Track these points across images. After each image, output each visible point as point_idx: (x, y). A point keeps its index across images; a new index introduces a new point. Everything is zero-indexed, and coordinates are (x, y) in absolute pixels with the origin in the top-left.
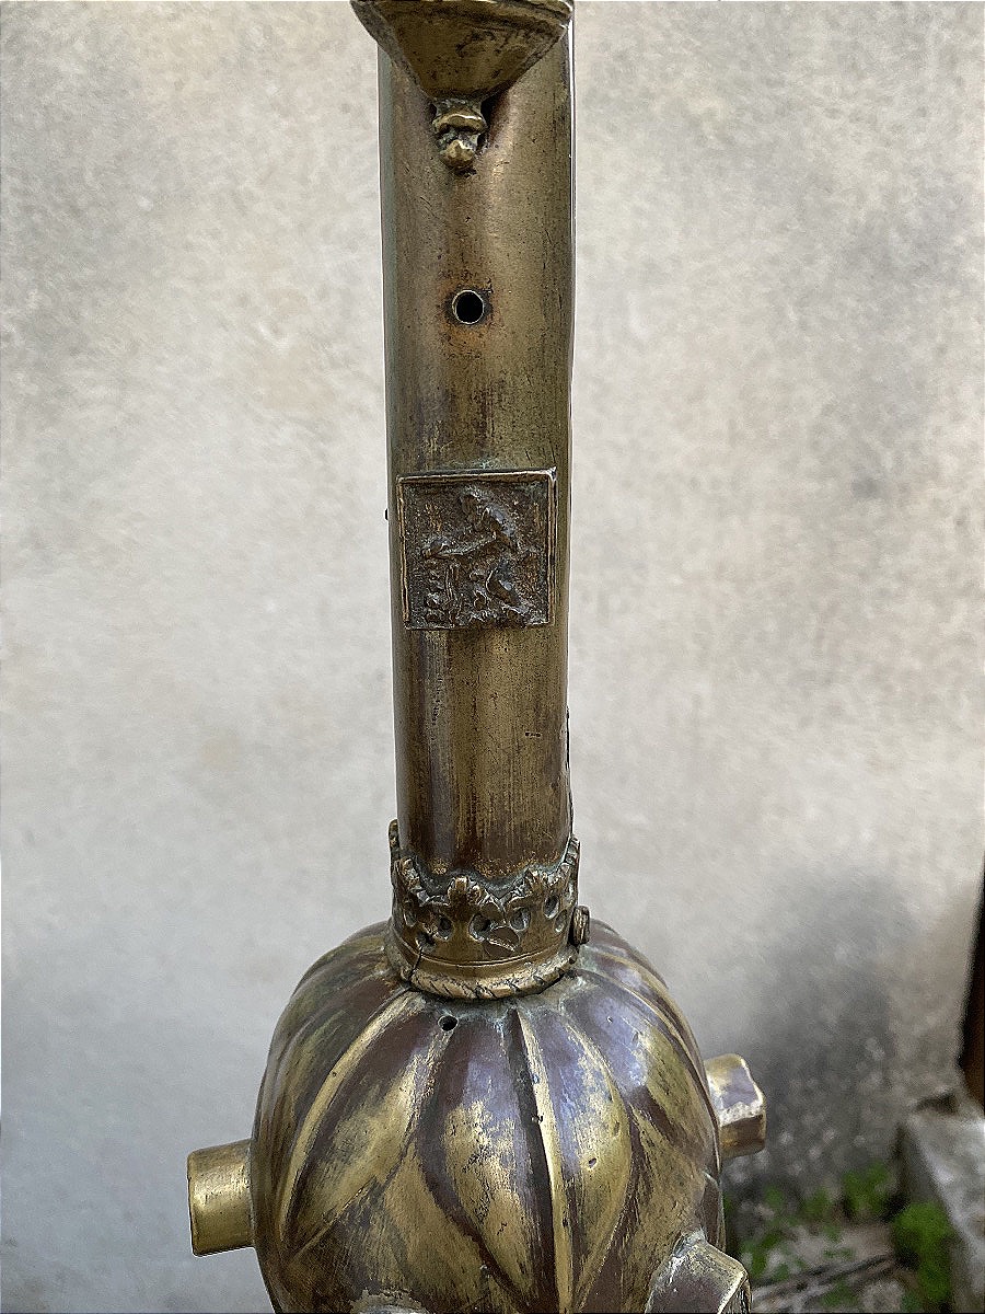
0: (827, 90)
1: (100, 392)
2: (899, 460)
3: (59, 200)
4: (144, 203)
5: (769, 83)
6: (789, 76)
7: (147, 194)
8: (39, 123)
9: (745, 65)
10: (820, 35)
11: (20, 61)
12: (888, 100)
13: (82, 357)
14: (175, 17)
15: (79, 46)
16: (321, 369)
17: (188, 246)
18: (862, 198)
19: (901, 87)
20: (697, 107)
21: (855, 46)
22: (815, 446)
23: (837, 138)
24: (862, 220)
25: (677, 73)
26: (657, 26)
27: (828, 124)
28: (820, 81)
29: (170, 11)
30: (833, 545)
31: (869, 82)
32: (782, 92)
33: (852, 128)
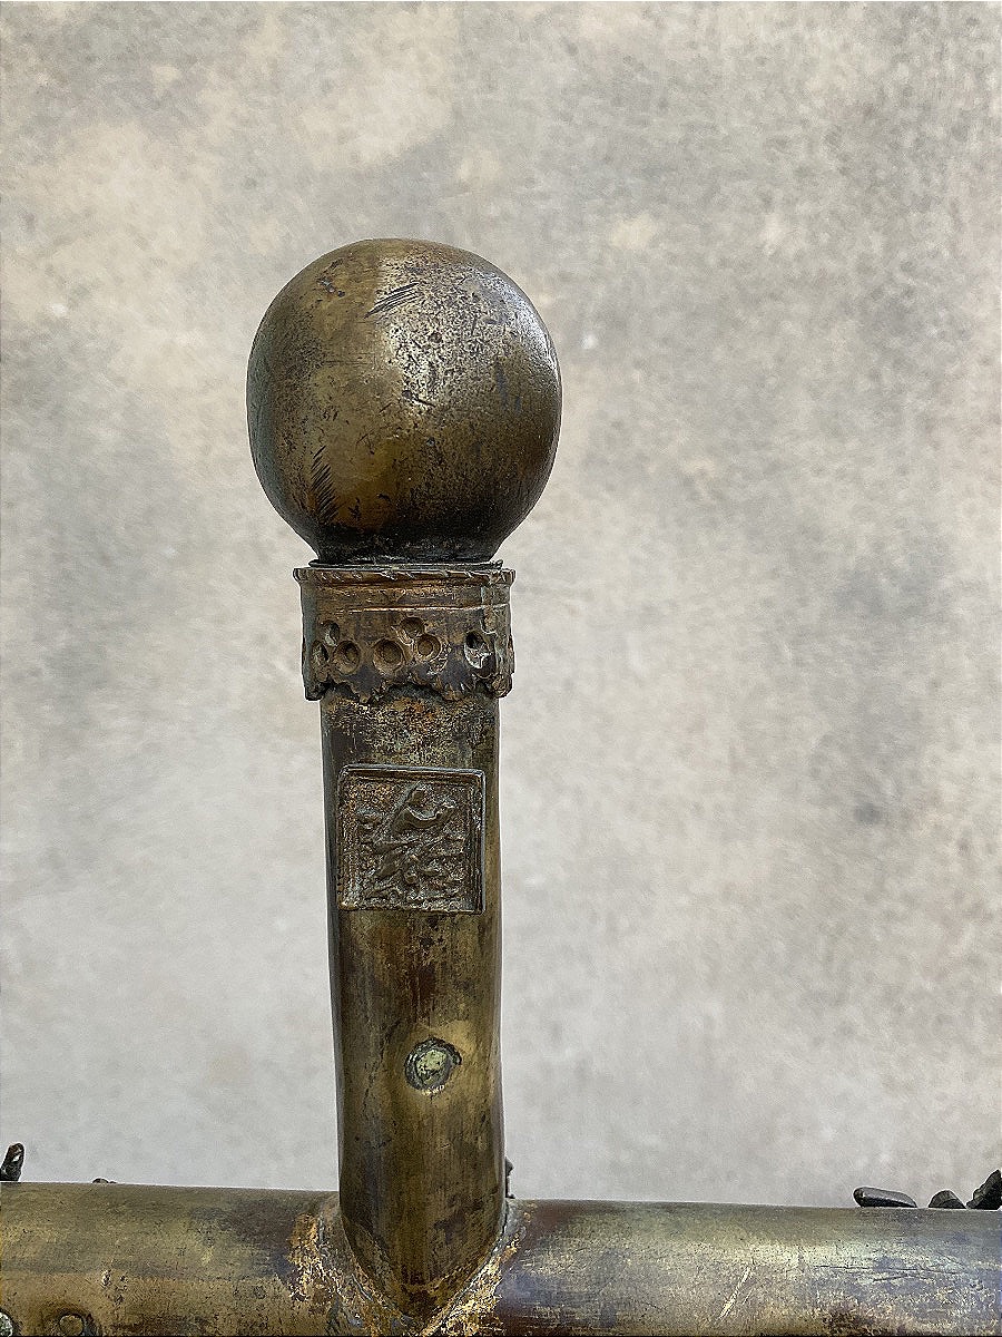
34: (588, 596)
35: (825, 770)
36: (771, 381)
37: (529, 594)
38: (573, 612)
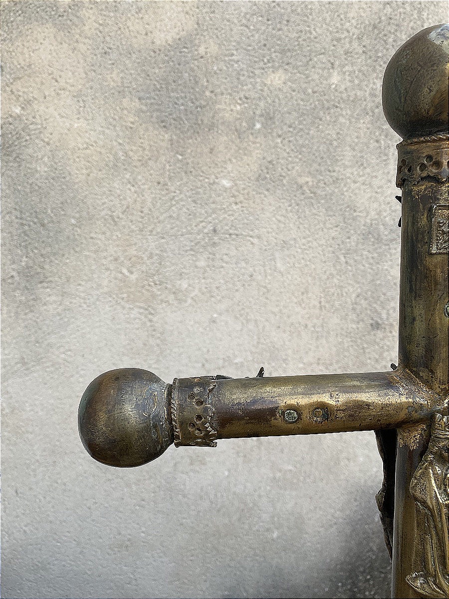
0: (352, 174)
1: (53, 298)
2: (388, 314)
3: (36, 220)
4: (73, 221)
5: (330, 171)
6: (337, 169)
7: (74, 217)
8: (28, 190)
9: (320, 165)
10: (349, 153)
11: (20, 166)
12: (376, 177)
13: (45, 285)
14: (87, 148)
15: (46, 159)
16: (149, 285)
17: (92, 238)
18: (368, 213)
19: (380, 172)
20: (301, 181)
21: (362, 157)
22: (354, 309)
23: (357, 191)
24: (368, 221)
25: (293, 168)
26: (285, 150)
27: (353, 186)
28: (349, 170)
29: (85, 146)
30: (363, 348)
31: (368, 170)
32: (335, 174)
33: (363, 187)
34: (259, 237)
35: (358, 307)
36: (335, 143)
37: (234, 236)
38: (252, 243)
